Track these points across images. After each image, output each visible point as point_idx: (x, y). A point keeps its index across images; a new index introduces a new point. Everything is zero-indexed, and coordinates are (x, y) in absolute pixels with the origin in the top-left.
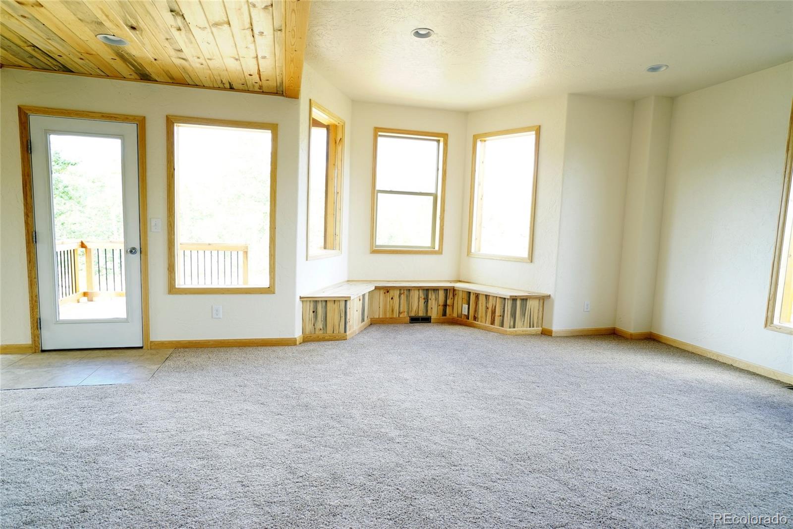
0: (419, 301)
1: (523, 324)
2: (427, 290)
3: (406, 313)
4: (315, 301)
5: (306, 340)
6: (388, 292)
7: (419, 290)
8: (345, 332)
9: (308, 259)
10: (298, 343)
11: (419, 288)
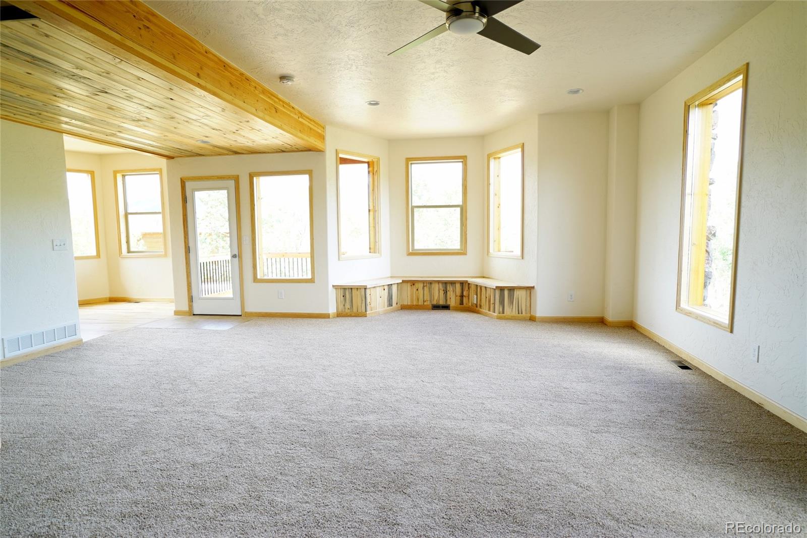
0: (439, 292)
1: (512, 311)
2: (446, 283)
3: (429, 302)
4: (344, 289)
5: (339, 315)
6: (414, 284)
7: (439, 283)
8: (366, 311)
9: (340, 259)
10: (331, 317)
11: (439, 282)
